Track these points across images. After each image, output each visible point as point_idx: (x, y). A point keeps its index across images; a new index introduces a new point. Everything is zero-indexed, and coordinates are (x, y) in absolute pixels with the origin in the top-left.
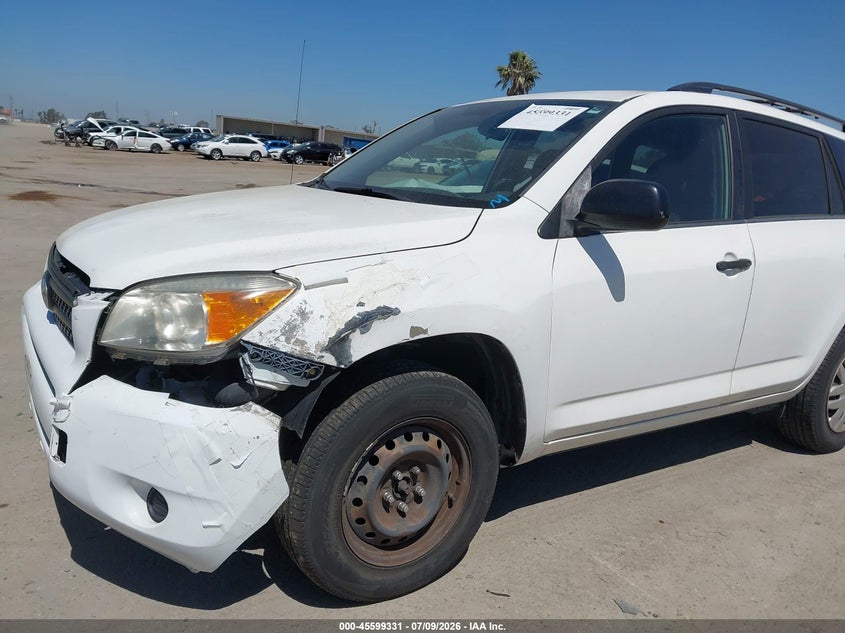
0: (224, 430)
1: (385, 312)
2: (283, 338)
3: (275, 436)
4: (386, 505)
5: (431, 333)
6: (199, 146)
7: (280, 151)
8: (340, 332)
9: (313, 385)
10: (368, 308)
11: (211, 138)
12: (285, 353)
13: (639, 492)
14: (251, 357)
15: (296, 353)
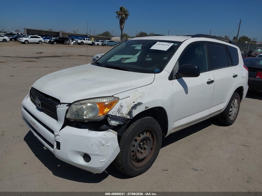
0: (104, 137)
1: (140, 104)
2: (117, 113)
3: (116, 137)
4: (138, 151)
5: (149, 108)
6: (20, 39)
7: (48, 40)
8: (130, 110)
9: (124, 124)
10: (136, 103)
11: (24, 36)
12: (118, 117)
13: (189, 140)
14: (110, 118)
15: (121, 116)
